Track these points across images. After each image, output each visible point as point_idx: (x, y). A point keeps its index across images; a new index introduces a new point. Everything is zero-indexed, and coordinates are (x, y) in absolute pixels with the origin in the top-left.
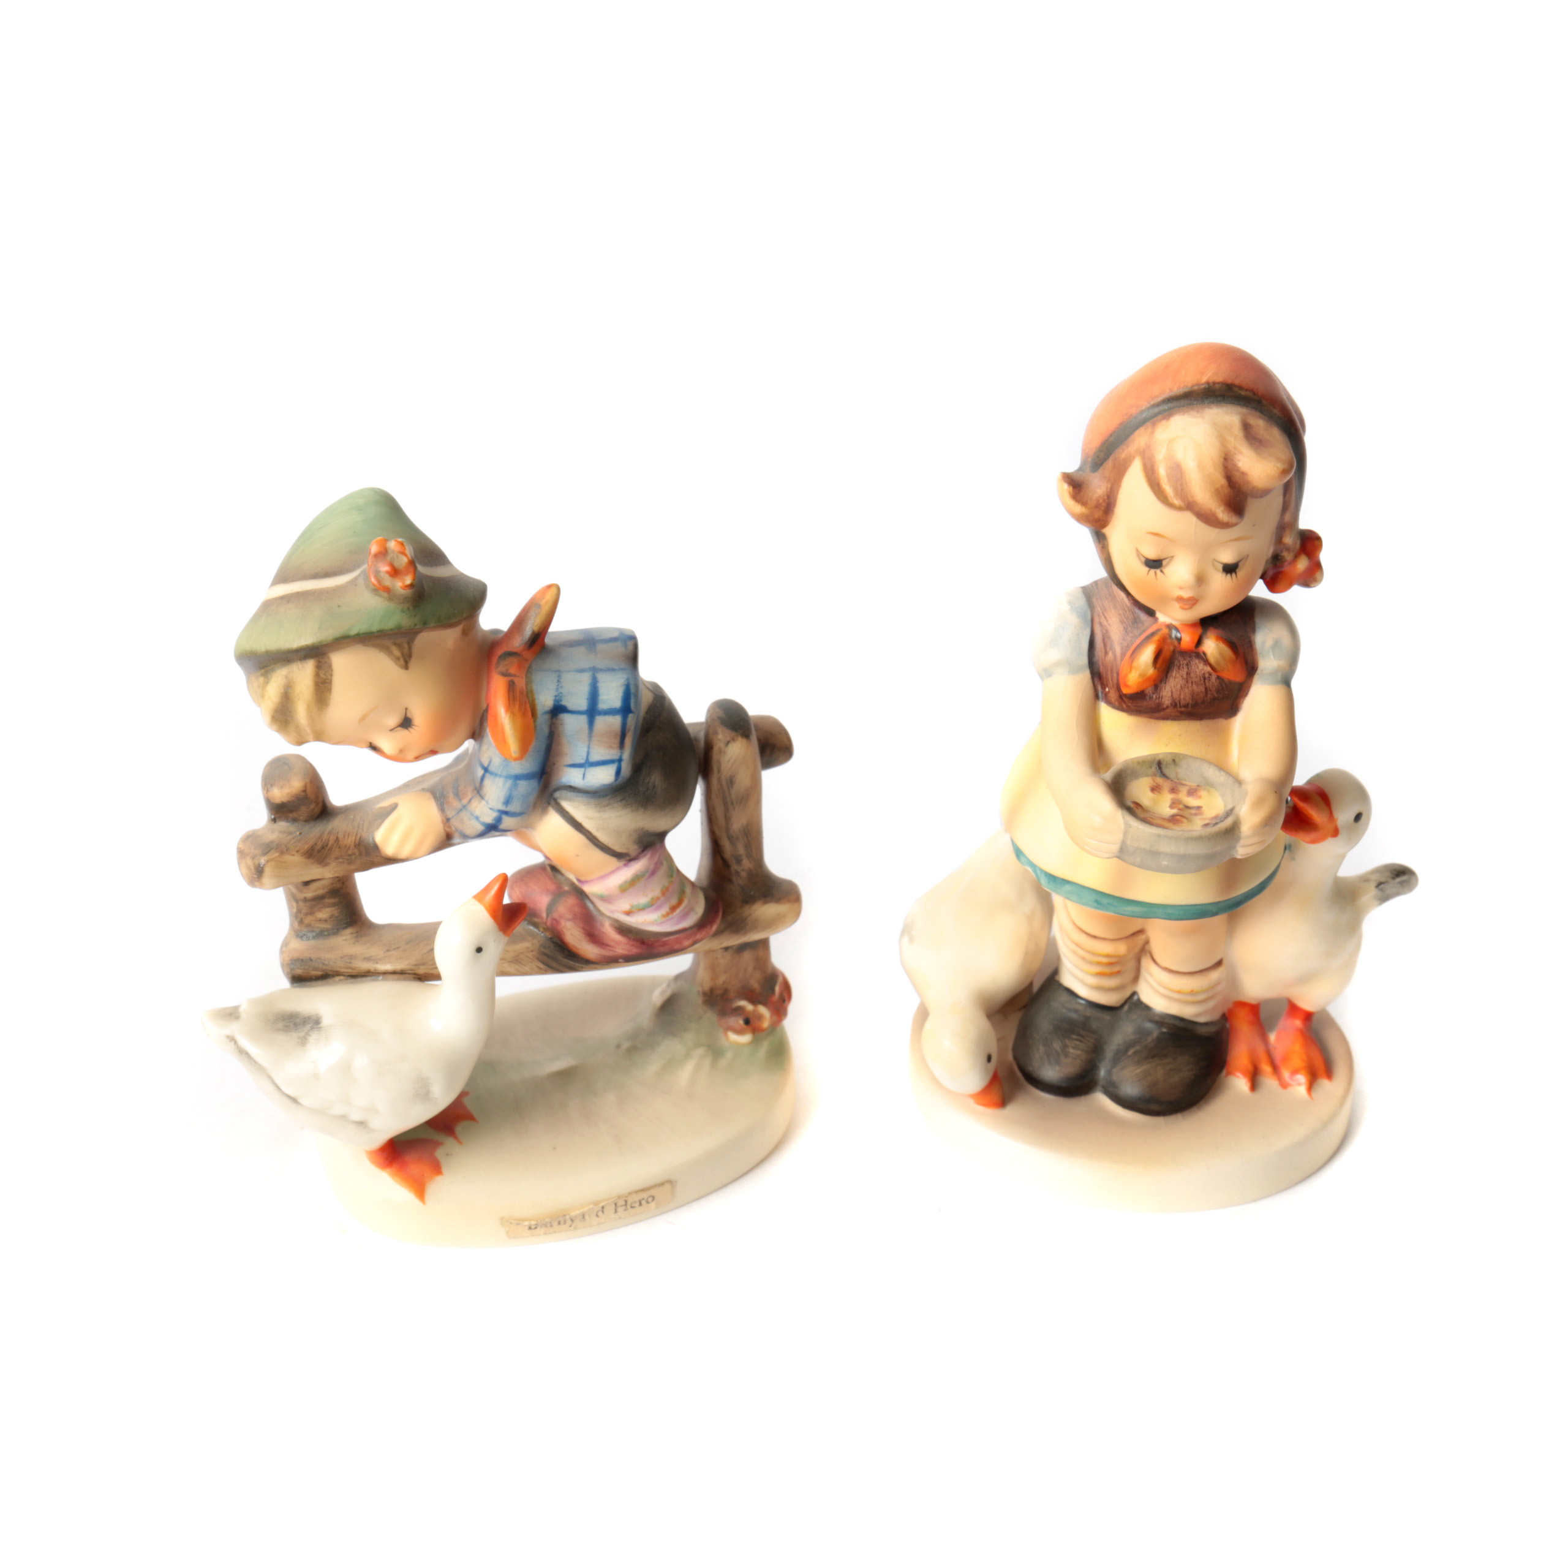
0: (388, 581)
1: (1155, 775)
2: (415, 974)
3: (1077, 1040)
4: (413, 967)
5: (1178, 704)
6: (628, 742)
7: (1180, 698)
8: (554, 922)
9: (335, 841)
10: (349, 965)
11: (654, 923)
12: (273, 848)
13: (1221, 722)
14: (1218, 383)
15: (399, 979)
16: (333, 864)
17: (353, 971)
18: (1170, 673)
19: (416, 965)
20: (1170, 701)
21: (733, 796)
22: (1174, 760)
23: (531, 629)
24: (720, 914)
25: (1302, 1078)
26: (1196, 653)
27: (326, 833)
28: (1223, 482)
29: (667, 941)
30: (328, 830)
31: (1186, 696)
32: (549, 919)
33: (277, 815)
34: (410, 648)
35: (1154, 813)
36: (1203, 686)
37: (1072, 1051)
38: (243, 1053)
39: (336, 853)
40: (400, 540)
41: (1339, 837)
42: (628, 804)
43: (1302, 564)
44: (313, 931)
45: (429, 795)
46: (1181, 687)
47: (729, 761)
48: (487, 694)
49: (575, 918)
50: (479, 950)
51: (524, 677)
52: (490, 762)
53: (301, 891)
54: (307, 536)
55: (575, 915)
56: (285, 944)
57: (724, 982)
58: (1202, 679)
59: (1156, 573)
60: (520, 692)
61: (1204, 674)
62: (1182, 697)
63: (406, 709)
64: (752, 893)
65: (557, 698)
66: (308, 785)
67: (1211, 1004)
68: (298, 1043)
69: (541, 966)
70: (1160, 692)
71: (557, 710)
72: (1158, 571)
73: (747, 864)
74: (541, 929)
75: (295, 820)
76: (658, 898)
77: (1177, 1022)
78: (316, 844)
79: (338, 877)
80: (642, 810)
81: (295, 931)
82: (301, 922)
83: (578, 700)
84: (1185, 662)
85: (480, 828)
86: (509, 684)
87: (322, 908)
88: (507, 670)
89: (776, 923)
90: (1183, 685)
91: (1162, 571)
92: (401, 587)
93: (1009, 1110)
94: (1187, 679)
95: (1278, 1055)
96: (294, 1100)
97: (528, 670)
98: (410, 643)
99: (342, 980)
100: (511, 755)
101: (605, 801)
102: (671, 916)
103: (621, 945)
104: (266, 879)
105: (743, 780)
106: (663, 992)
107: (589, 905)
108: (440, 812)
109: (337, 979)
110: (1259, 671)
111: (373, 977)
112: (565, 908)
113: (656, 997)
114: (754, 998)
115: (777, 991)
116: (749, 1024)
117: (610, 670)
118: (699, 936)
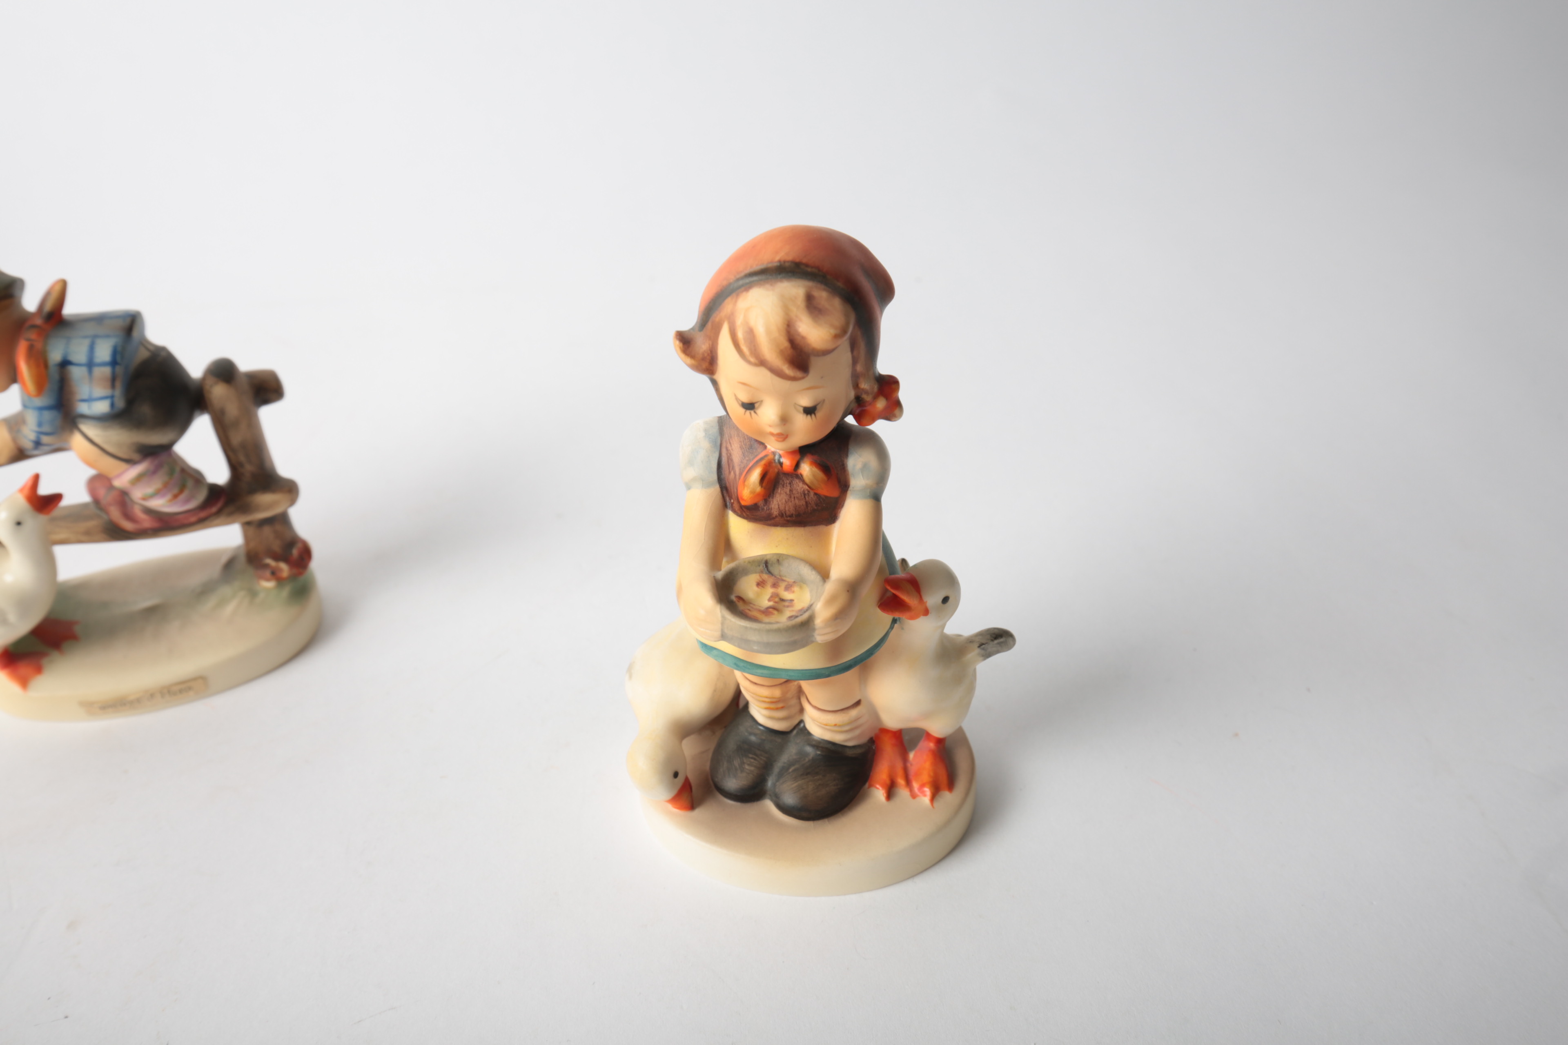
1: (762, 572)
3: (752, 758)
5: (784, 514)
6: (117, 384)
7: (785, 510)
8: (106, 507)
11: (165, 506)
13: (822, 528)
14: (788, 262)
18: (776, 491)
20: (778, 512)
21: (229, 421)
22: (778, 560)
23: (47, 310)
24: (222, 500)
25: (928, 791)
26: (795, 474)
28: (786, 344)
31: (790, 508)
32: (104, 505)
35: (754, 605)
36: (804, 500)
37: (747, 767)
41: (930, 615)
43: (881, 404)
46: (786, 501)
49: (115, 504)
50: (19, 523)
51: (41, 342)
55: (115, 502)
58: (803, 495)
59: (750, 413)
60: (38, 352)
61: (804, 491)
62: (787, 509)
64: (254, 487)
65: (64, 355)
67: (857, 732)
69: (103, 537)
70: (769, 505)
71: (65, 363)
72: (752, 412)
76: (163, 489)
77: (829, 746)
83: (80, 356)
84: (788, 482)
85: (30, 444)
86: (31, 346)
88: (30, 338)
90: (787, 500)
91: (755, 412)
93: (697, 813)
94: (790, 495)
95: (912, 770)
97: (45, 337)
100: (32, 394)
101: (106, 424)
102: (177, 501)
106: (229, 555)
110: (851, 488)
113: (224, 559)
114: (277, 558)
115: (295, 552)
116: (275, 574)
117: (107, 336)
118: (203, 514)
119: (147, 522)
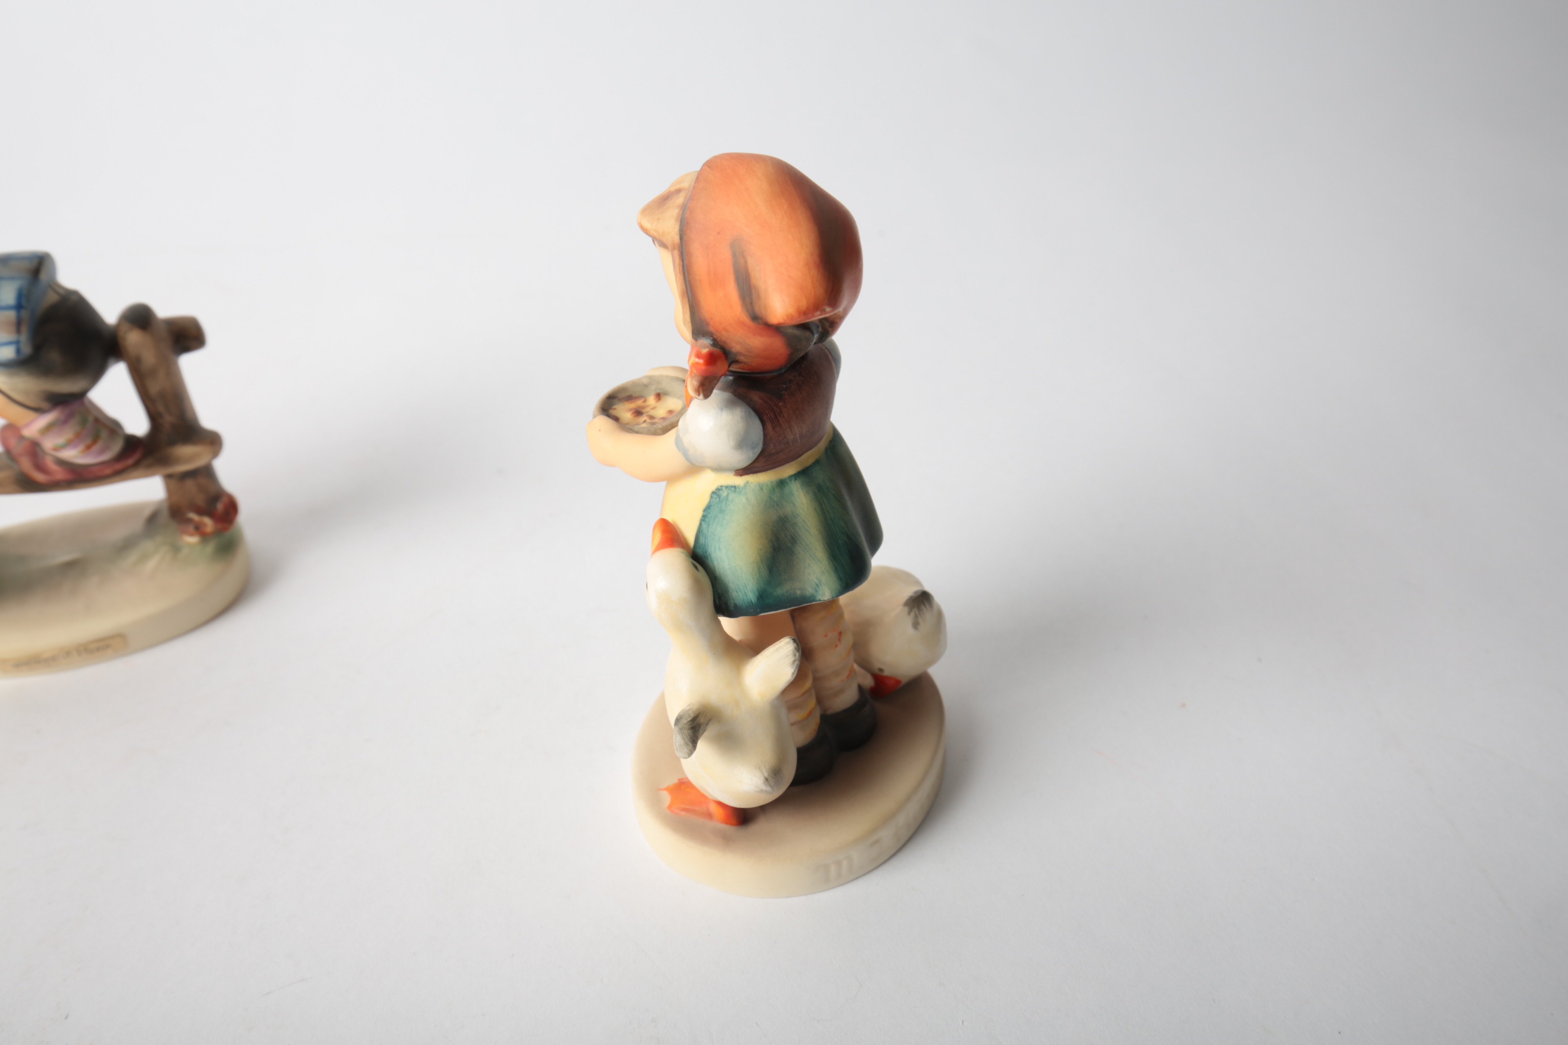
8: (17, 457)
11: (77, 457)
21: (143, 370)
47: (131, 345)
55: (26, 452)
76: (75, 440)
102: (89, 453)
103: (58, 472)
107: (37, 445)
112: (21, 447)
113: (147, 513)
114: (201, 512)
115: (220, 507)
116: (198, 529)
117: (12, 278)
118: (119, 466)
119: (60, 474)
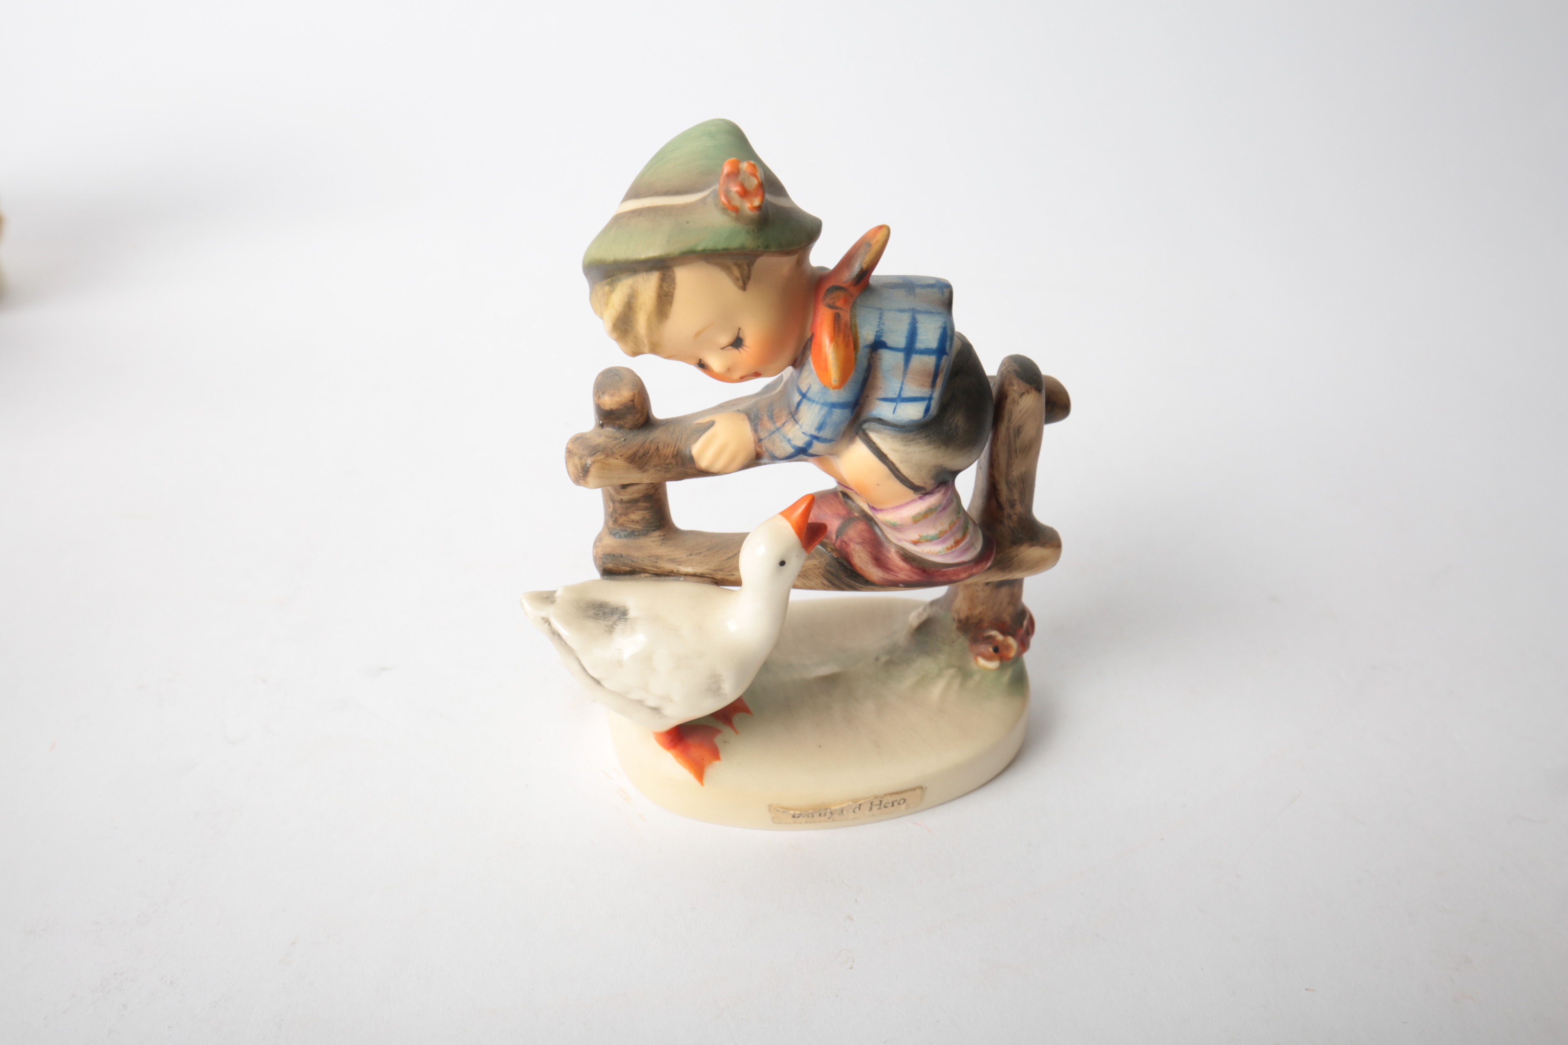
0: (737, 201)
2: (713, 578)
4: (712, 572)
6: (940, 382)
8: (844, 544)
9: (656, 450)
10: (655, 564)
11: (937, 554)
12: (599, 451)
15: (698, 582)
16: (652, 471)
17: (658, 570)
19: (714, 570)
21: (1018, 445)
23: (860, 266)
24: (995, 551)
27: (648, 442)
29: (946, 571)
30: (650, 440)
32: (838, 541)
33: (605, 421)
34: (749, 270)
38: (555, 634)
39: (655, 461)
40: (752, 162)
42: (932, 441)
44: (625, 530)
45: (744, 416)
47: (1020, 411)
48: (812, 324)
49: (863, 543)
50: (782, 563)
51: (849, 311)
52: (809, 389)
53: (619, 493)
54: (660, 157)
55: (864, 539)
56: (599, 539)
57: (980, 613)
60: (845, 324)
63: (739, 329)
64: (1020, 536)
65: (878, 334)
66: (636, 396)
68: (606, 630)
69: (826, 582)
71: (878, 345)
73: (1019, 508)
74: (829, 550)
75: (621, 427)
76: (946, 532)
78: (638, 451)
79: (652, 484)
80: (944, 448)
81: (609, 529)
82: (615, 521)
83: (897, 337)
85: (790, 450)
86: (835, 316)
87: (636, 510)
88: (834, 303)
89: (1036, 566)
92: (749, 208)
96: (598, 682)
97: (853, 305)
98: (750, 264)
99: (647, 577)
100: (831, 384)
101: (911, 436)
102: (954, 550)
103: (903, 570)
104: (591, 479)
105: (1028, 432)
106: (920, 615)
107: (878, 531)
108: (753, 433)
109: (643, 575)
111: (675, 578)
112: (854, 532)
114: (1004, 630)
116: (998, 652)
117: (929, 313)
118: (975, 570)
